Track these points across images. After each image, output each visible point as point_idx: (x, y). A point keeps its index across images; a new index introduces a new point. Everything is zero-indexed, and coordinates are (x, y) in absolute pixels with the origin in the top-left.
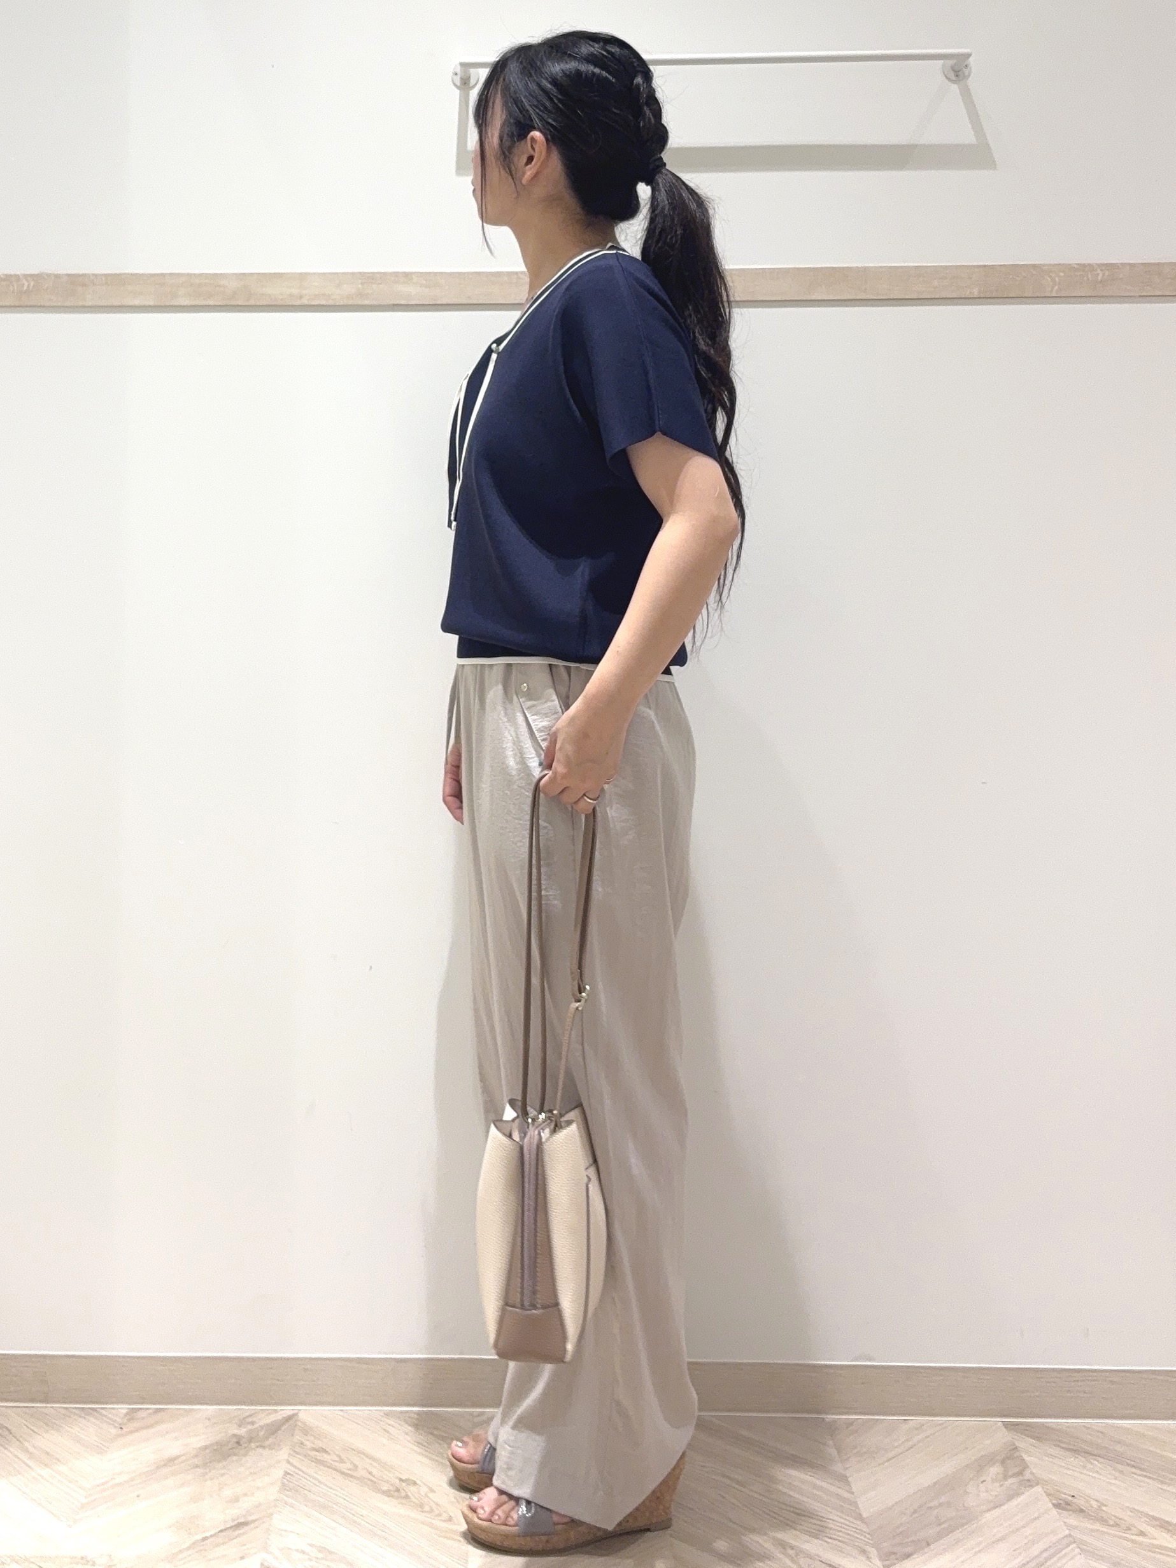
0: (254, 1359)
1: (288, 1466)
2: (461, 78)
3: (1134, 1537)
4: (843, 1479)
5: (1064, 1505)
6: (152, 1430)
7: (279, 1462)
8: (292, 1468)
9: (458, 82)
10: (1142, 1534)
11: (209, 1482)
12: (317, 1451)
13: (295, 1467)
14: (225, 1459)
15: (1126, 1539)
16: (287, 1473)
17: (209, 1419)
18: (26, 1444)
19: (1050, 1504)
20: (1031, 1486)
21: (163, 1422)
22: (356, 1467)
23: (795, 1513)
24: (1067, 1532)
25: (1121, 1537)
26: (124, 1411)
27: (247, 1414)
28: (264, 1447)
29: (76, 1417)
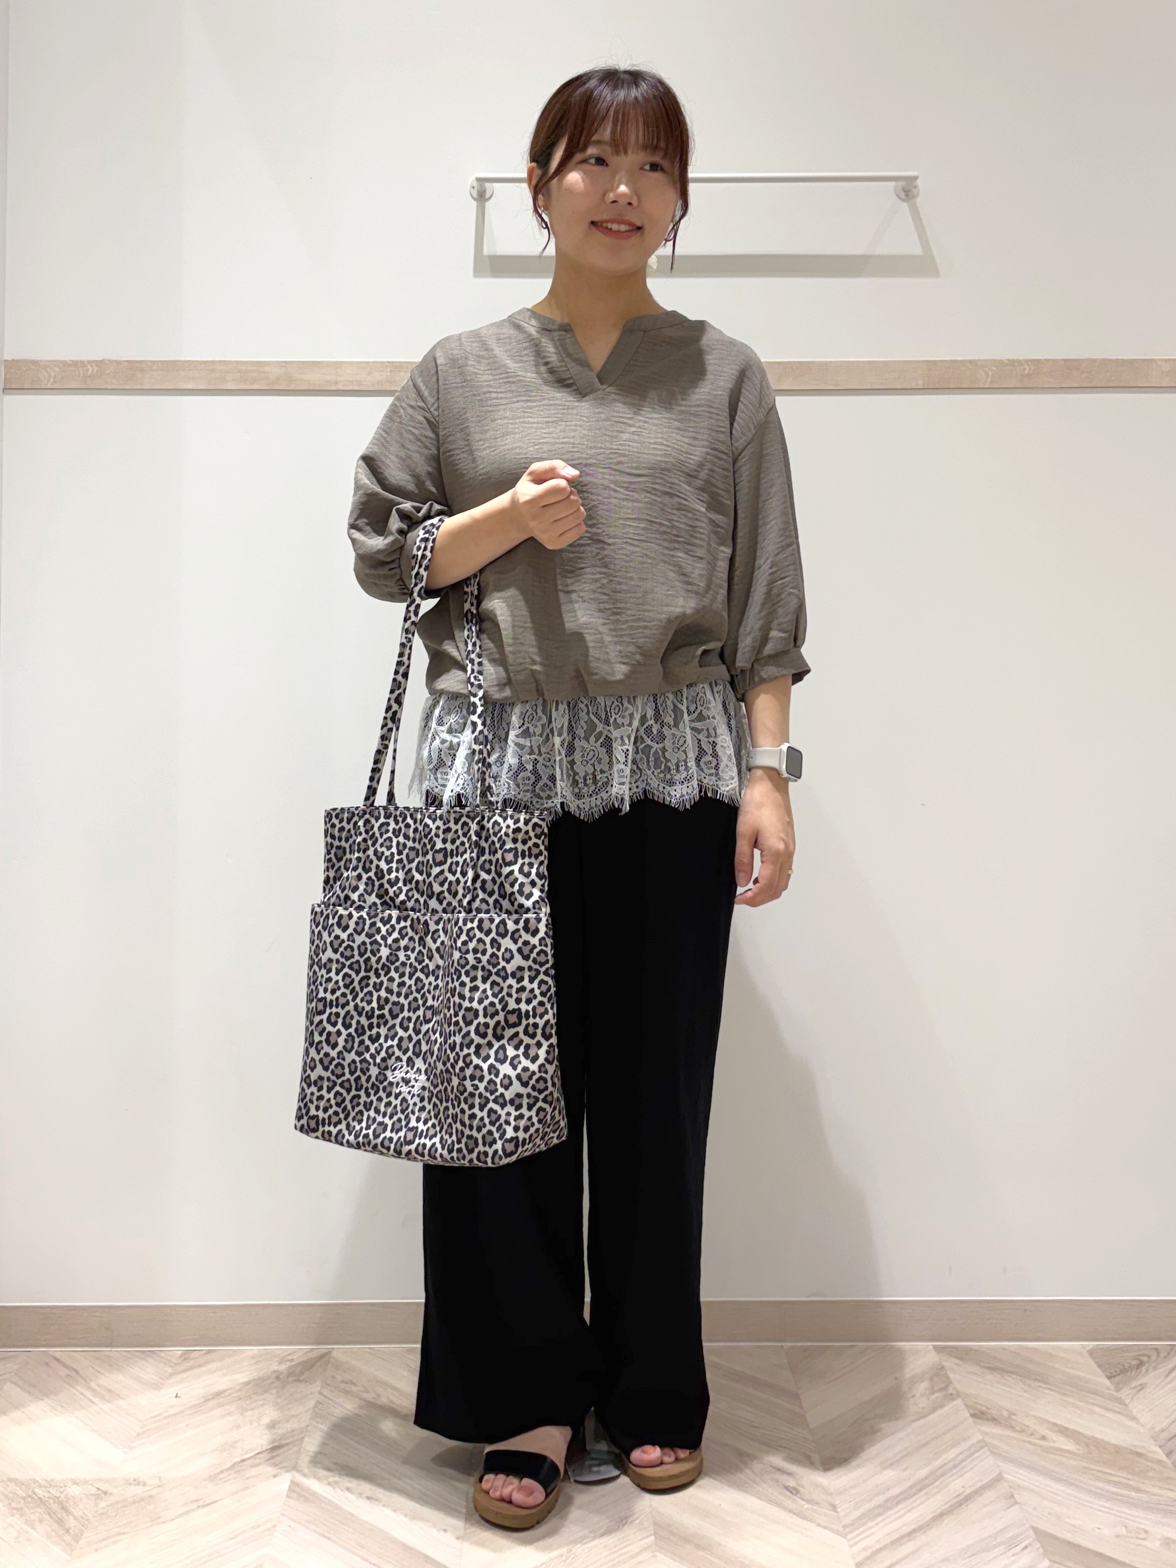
0: (293, 1306)
1: (320, 1396)
2: (478, 191)
3: (1038, 1442)
4: (795, 1397)
5: (980, 1415)
6: (203, 1369)
7: (312, 1393)
8: (324, 1399)
9: (475, 195)
10: (1043, 1438)
11: (250, 1413)
12: (347, 1383)
13: (325, 1397)
14: (266, 1392)
15: (1030, 1443)
16: (318, 1403)
17: (253, 1358)
18: (93, 1385)
19: (968, 1415)
20: (953, 1399)
21: (213, 1361)
22: (379, 1396)
23: (753, 1426)
24: (980, 1438)
25: (1024, 1441)
26: (179, 1353)
27: (286, 1353)
28: (300, 1381)
29: (136, 1359)
